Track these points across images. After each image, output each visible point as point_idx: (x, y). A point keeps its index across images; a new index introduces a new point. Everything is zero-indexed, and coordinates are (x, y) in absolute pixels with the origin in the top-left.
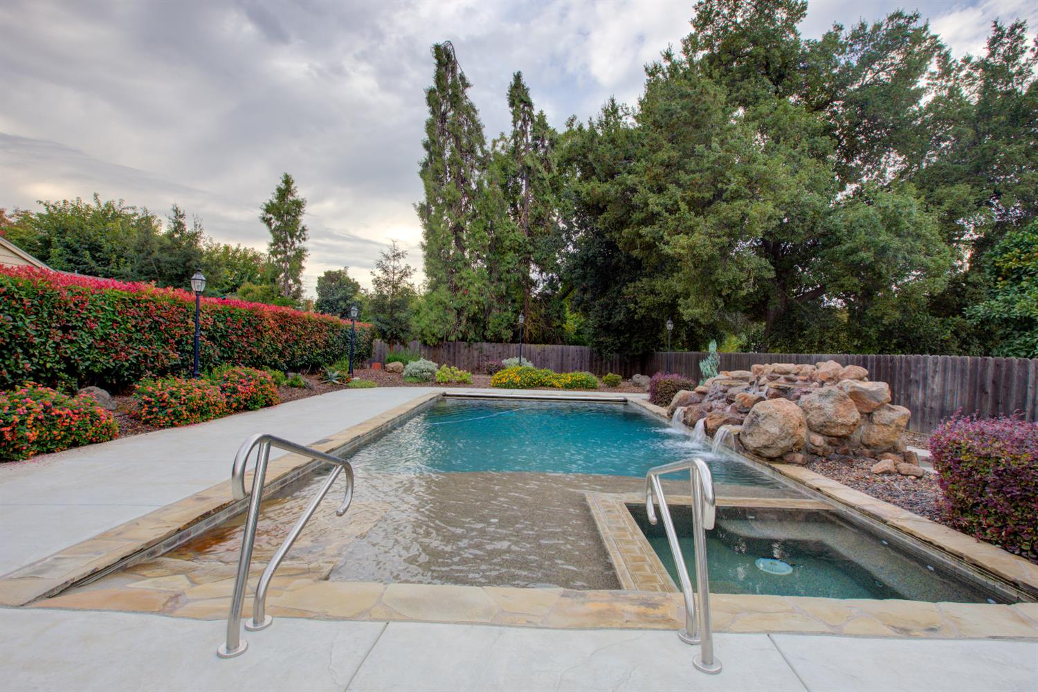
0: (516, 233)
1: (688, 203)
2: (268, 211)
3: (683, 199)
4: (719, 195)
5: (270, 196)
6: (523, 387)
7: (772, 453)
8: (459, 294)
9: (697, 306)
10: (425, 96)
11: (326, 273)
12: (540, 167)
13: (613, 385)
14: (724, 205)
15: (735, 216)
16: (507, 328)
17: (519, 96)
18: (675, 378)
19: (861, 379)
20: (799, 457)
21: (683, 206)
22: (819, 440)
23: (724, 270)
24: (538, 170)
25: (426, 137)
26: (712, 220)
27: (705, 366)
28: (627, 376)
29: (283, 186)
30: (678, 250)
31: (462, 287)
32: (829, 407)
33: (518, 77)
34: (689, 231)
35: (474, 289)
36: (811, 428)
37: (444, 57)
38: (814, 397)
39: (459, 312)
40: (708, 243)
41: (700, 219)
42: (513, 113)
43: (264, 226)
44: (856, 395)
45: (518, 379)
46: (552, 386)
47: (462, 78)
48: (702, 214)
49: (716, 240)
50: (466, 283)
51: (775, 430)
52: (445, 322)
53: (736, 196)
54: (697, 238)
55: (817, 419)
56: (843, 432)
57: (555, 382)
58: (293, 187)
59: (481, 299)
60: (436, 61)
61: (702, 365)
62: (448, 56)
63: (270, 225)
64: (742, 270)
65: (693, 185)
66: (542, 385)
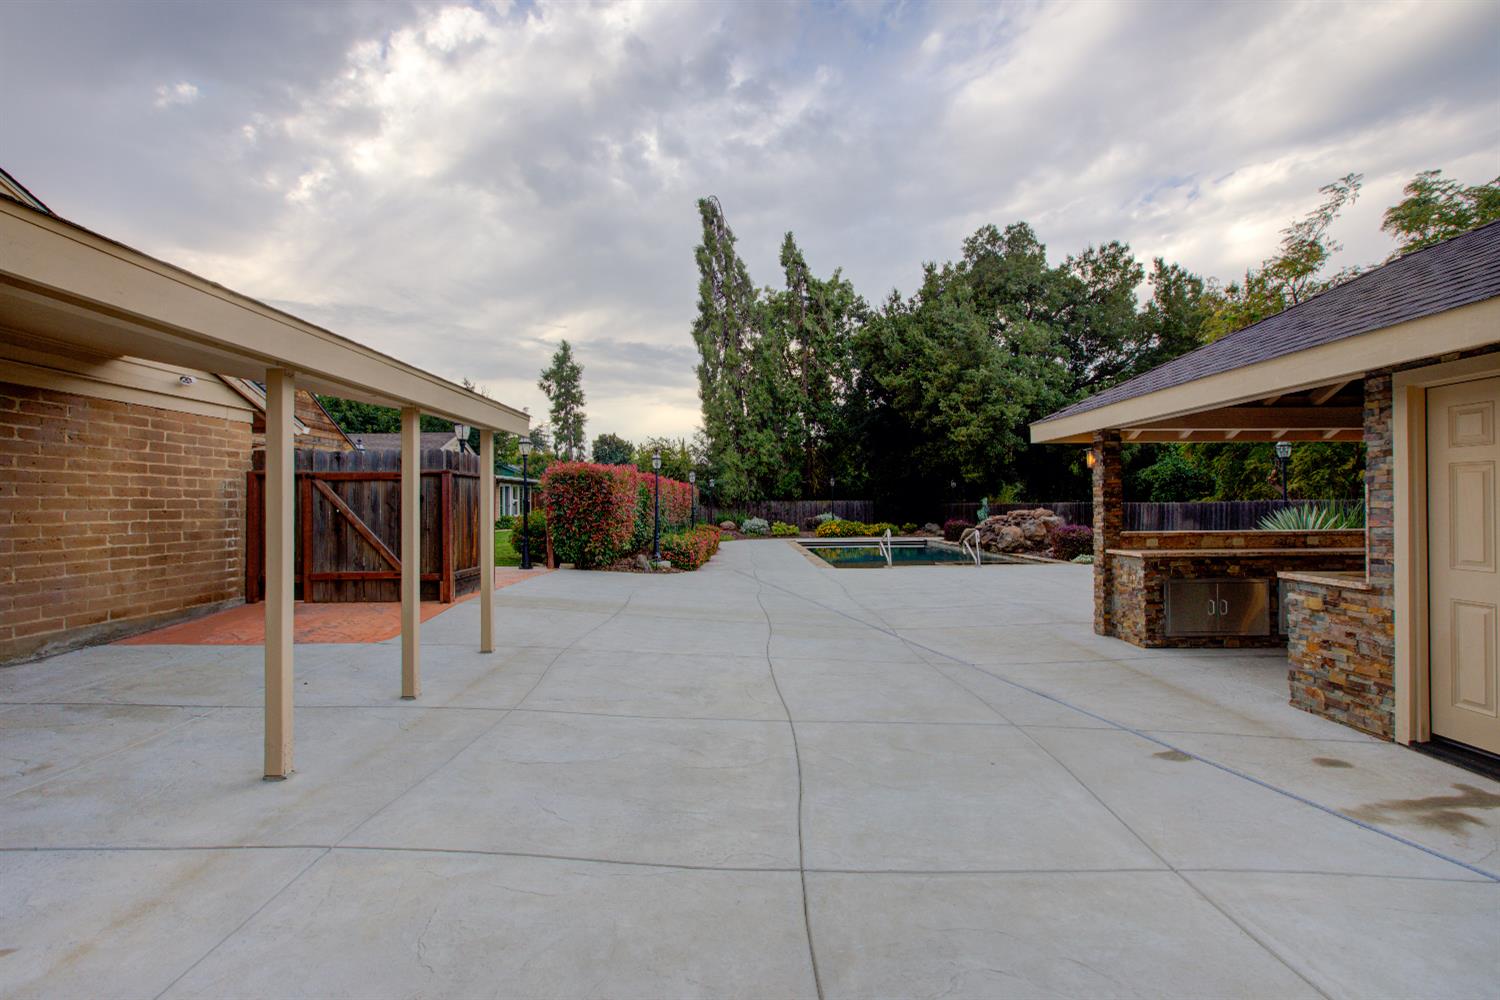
0: (799, 395)
1: (966, 405)
2: (546, 377)
3: (962, 402)
4: (985, 400)
5: (549, 364)
6: (843, 536)
7: (1010, 549)
8: (747, 455)
9: (974, 471)
10: (694, 254)
11: (600, 437)
12: (818, 329)
13: (911, 532)
14: (989, 406)
15: (997, 414)
16: (796, 487)
17: (792, 260)
18: (960, 522)
19: (1051, 516)
20: (1020, 550)
21: (962, 407)
22: (1029, 543)
23: (992, 447)
24: (816, 333)
25: (699, 298)
26: (982, 417)
27: (981, 513)
28: (921, 526)
29: (561, 353)
30: (961, 438)
31: (749, 448)
32: (1033, 528)
33: (789, 237)
34: (966, 424)
35: (764, 451)
36: (1026, 538)
37: (709, 213)
38: (1026, 525)
39: (750, 472)
40: (980, 432)
41: (974, 415)
42: (787, 274)
43: (543, 393)
44: (1045, 523)
45: (838, 530)
46: (864, 535)
47: (729, 232)
48: (975, 411)
49: (985, 430)
50: (753, 444)
51: (1010, 539)
52: (739, 484)
53: (996, 401)
54: (972, 429)
55: (1028, 534)
56: (1038, 539)
57: (866, 532)
58: (570, 352)
59: (772, 460)
60: (701, 217)
61: (979, 513)
62: (714, 211)
63: (549, 392)
64: (1004, 446)
65: (969, 393)
66: (856, 534)
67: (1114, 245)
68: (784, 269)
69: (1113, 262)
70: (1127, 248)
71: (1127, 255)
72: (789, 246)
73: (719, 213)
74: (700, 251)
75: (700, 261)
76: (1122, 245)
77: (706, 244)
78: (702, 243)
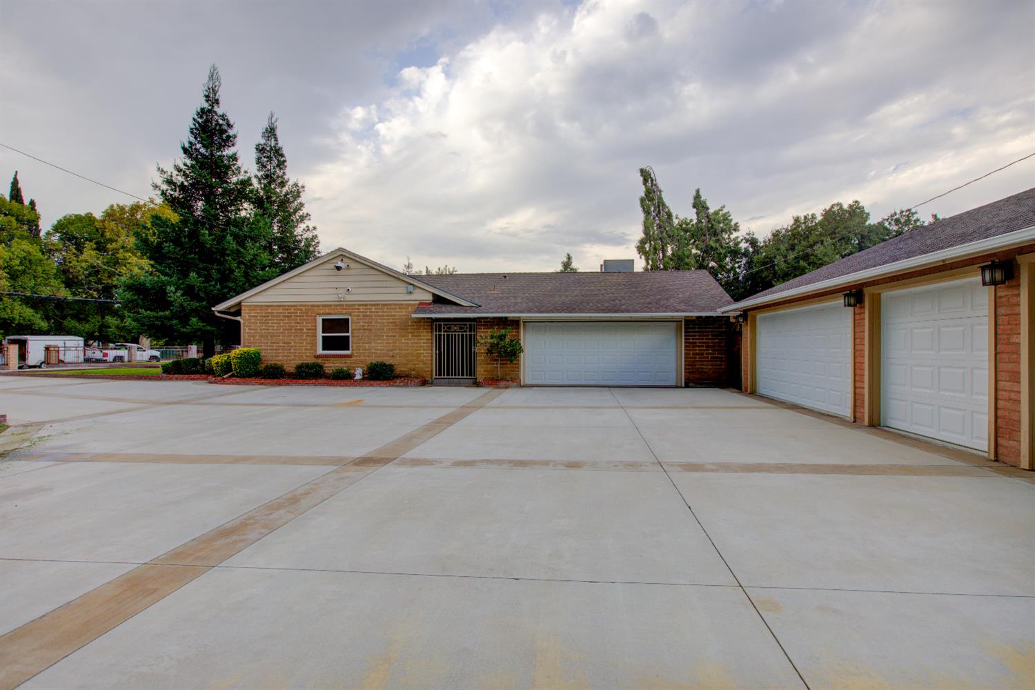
10: (639, 202)
12: (718, 246)
17: (699, 204)
33: (698, 191)
37: (646, 176)
42: (697, 212)
47: (658, 187)
60: (642, 179)
62: (649, 175)
67: (909, 210)
68: (695, 210)
69: (908, 221)
70: (916, 213)
71: (915, 217)
72: (697, 196)
73: (653, 176)
74: (642, 200)
75: (642, 206)
76: (913, 211)
77: (646, 195)
78: (643, 195)
